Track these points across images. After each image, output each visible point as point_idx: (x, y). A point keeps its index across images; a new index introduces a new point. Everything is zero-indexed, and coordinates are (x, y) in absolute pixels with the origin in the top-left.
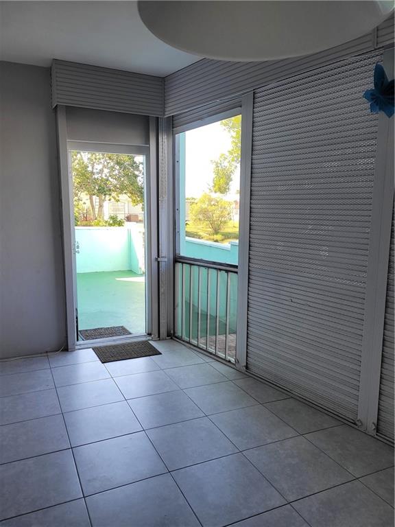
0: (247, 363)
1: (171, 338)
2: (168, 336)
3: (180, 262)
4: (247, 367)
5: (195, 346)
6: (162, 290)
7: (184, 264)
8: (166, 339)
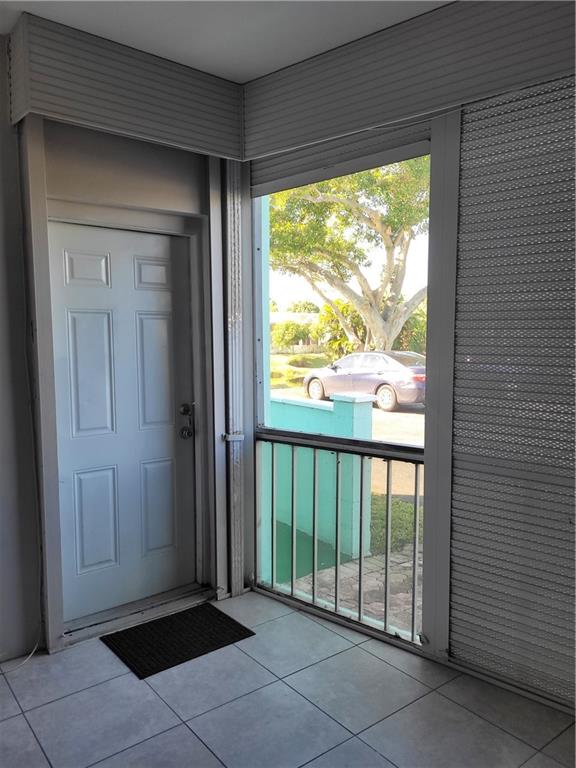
0: (450, 645)
1: (252, 590)
2: (245, 587)
3: (266, 440)
4: (450, 652)
5: (307, 604)
6: (235, 498)
7: (275, 445)
8: (242, 594)
